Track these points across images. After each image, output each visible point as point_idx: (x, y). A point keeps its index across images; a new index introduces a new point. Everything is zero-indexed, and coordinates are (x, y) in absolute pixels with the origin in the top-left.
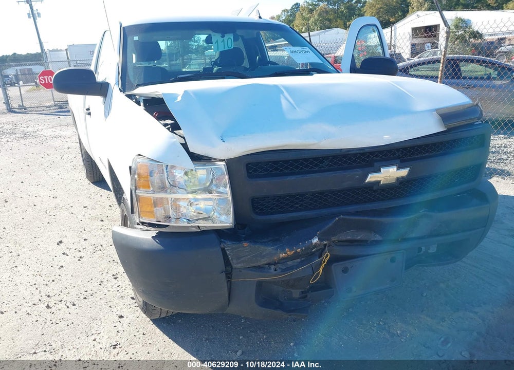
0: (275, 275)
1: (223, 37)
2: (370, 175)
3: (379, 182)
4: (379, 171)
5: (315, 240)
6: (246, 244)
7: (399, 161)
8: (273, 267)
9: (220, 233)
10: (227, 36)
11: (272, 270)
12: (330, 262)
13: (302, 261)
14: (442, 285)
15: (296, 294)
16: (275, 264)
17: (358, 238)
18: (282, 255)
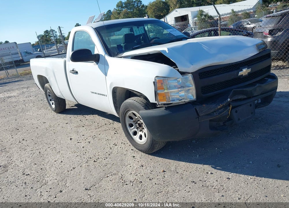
0: (217, 116)
1: (138, 28)
2: (240, 72)
3: (243, 75)
4: (242, 70)
5: (229, 100)
6: (204, 105)
7: (247, 66)
8: (215, 113)
9: (192, 103)
10: (140, 28)
11: (215, 114)
12: (232, 108)
13: (224, 109)
14: (260, 119)
15: (221, 124)
16: (215, 112)
17: (239, 98)
18: (219, 107)
